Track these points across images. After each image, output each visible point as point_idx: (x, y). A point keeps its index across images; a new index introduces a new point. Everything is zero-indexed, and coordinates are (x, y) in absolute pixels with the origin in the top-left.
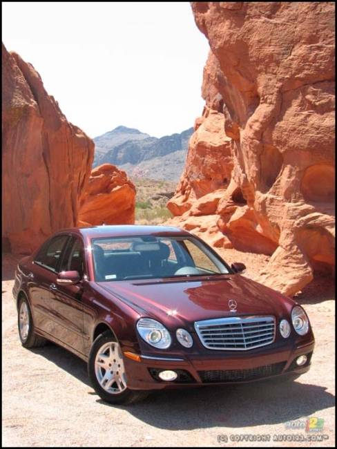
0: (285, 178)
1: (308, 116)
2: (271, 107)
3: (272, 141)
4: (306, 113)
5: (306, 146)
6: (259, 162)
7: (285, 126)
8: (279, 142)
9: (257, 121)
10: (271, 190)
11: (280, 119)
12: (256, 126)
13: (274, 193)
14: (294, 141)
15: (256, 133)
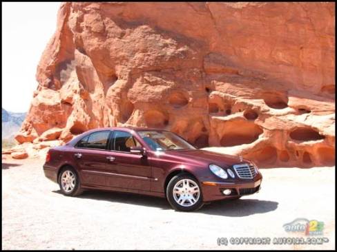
0: (136, 116)
1: (146, 86)
2: (126, 82)
3: (127, 98)
4: (145, 85)
5: (147, 101)
6: (119, 108)
7: (134, 91)
8: (131, 98)
9: (118, 88)
10: (128, 122)
11: (131, 87)
12: (118, 90)
13: (130, 123)
14: (140, 98)
15: (118, 94)
